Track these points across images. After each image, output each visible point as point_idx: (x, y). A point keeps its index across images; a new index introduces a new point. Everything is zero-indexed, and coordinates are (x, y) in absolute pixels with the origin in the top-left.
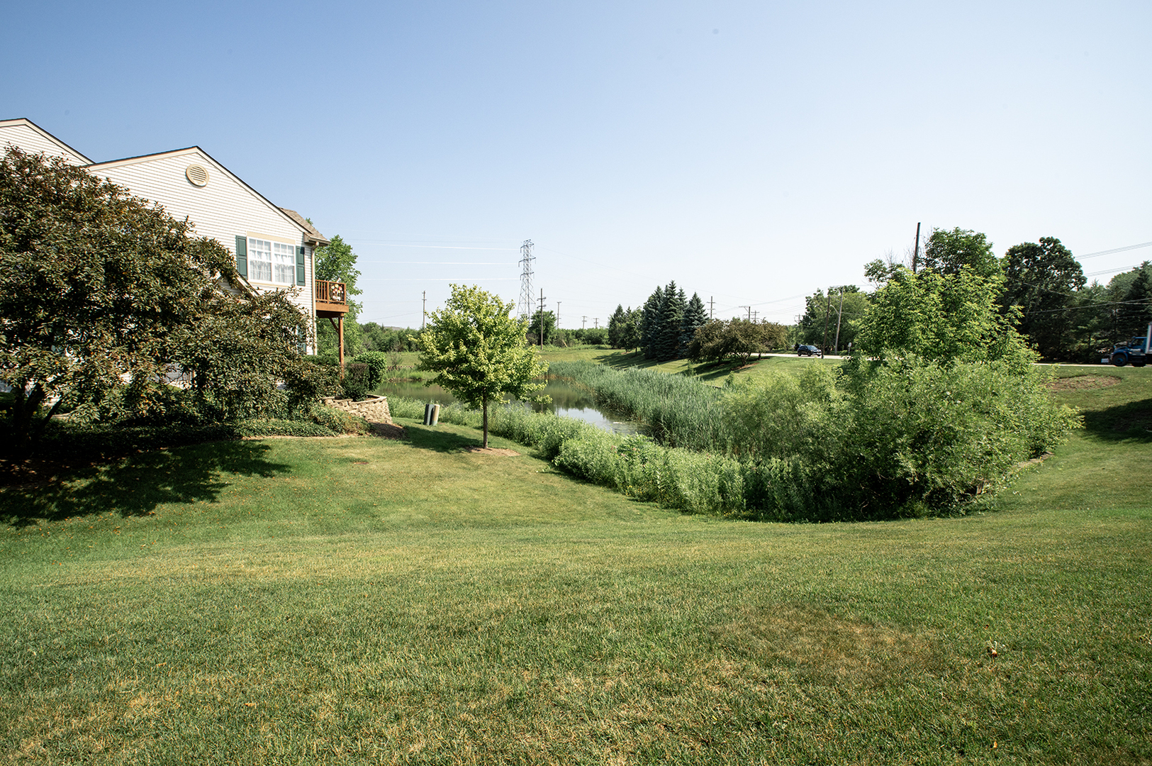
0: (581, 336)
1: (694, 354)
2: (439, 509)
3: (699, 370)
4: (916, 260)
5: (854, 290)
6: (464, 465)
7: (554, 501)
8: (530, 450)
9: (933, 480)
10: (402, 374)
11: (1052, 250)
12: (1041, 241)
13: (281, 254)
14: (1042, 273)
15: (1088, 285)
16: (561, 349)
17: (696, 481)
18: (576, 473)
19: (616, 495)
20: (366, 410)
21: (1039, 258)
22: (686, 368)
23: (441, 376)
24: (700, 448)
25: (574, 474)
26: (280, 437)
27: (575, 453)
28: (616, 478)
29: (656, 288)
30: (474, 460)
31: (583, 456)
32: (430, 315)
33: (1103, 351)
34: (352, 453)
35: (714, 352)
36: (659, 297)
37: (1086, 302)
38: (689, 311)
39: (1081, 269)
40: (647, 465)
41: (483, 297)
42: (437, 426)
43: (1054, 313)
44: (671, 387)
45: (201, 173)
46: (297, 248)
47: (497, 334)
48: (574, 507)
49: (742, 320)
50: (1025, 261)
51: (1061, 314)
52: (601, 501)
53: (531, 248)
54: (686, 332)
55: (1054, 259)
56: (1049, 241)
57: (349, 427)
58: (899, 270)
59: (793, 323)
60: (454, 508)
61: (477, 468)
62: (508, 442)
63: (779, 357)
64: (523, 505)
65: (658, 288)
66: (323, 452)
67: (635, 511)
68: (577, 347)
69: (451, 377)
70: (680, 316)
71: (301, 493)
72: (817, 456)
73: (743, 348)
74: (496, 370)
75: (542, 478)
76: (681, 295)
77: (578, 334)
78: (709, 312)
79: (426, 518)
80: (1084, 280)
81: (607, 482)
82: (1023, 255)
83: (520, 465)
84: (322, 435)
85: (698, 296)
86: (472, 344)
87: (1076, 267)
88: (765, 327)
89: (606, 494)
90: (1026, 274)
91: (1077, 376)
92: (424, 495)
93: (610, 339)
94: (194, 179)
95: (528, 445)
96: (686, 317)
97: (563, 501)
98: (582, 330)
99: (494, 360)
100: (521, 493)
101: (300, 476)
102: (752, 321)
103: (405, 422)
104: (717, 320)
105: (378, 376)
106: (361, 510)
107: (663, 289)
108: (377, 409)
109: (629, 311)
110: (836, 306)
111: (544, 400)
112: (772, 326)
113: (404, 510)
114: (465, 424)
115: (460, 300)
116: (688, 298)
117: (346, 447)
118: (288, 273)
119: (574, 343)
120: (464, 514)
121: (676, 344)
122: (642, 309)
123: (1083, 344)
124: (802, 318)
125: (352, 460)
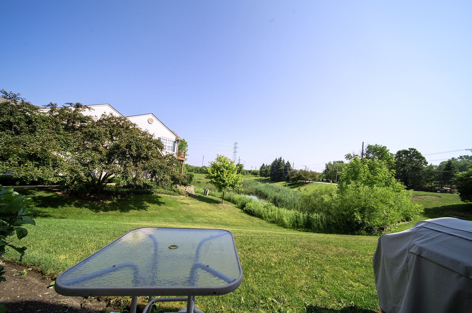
0: (251, 172)
1: (287, 180)
2: (211, 219)
3: (289, 185)
4: (362, 154)
5: (342, 162)
6: (216, 208)
7: (244, 220)
8: (235, 205)
9: (367, 223)
10: (195, 180)
11: (414, 152)
12: (409, 149)
13: (169, 143)
14: (411, 160)
15: (428, 165)
16: (244, 176)
17: (288, 218)
18: (251, 213)
19: (263, 221)
20: (188, 189)
21: (409, 155)
22: (285, 184)
23: (212, 181)
24: (290, 209)
25: (250, 214)
26: (164, 195)
27: (250, 207)
28: (263, 215)
29: (275, 159)
30: (219, 207)
31: (253, 208)
32: (210, 163)
33: (437, 188)
34: (185, 201)
35: (294, 180)
36: (276, 161)
37: (428, 170)
38: (286, 166)
39: (425, 159)
40: (273, 212)
41: (226, 159)
42: (207, 196)
43: (417, 173)
44: (280, 190)
45: (152, 120)
46: (174, 141)
47: (229, 169)
48: (250, 222)
49: (303, 170)
50: (404, 155)
51: (419, 174)
52: (258, 222)
53: (237, 145)
54: (285, 173)
55: (414, 155)
56: (412, 149)
57: (183, 194)
58: (357, 157)
59: (321, 172)
60: (215, 219)
61: (221, 209)
62: (229, 203)
63: (316, 183)
64: (235, 220)
65: (276, 158)
66: (176, 200)
67: (269, 226)
68: (249, 175)
69: (215, 181)
70: (283, 168)
71: (172, 211)
72: (328, 213)
73: (303, 179)
74: (228, 180)
75: (240, 214)
76: (283, 161)
77: (250, 172)
78: (292, 167)
79: (207, 221)
80: (427, 163)
81: (260, 216)
82: (403, 153)
83: (233, 209)
84: (176, 196)
85: (289, 162)
86: (222, 172)
87: (424, 158)
88: (311, 173)
89: (260, 220)
90: (405, 160)
91: (424, 195)
92: (206, 215)
93: (260, 174)
94: (150, 122)
95: (235, 204)
96: (285, 168)
97: (247, 221)
98: (251, 170)
99: (228, 177)
100: (234, 217)
101: (171, 206)
102: (307, 171)
103: (198, 194)
104: (295, 170)
105: (192, 179)
106: (189, 217)
107: (278, 159)
108: (191, 189)
109: (266, 165)
110: (336, 167)
111: (241, 190)
112: (314, 173)
113: (201, 218)
114: (216, 196)
115: (219, 159)
116: (286, 162)
117: (183, 199)
118: (171, 148)
119: (249, 174)
120: (218, 221)
121: (281, 176)
122: (271, 165)
123: (429, 185)
124: (324, 171)
125: (185, 203)
